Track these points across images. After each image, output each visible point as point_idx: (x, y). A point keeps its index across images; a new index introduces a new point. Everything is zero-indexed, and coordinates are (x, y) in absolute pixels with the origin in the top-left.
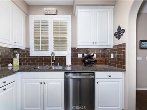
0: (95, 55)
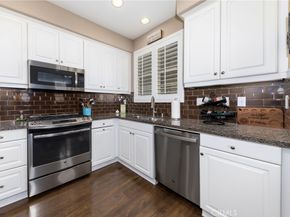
0: (227, 99)
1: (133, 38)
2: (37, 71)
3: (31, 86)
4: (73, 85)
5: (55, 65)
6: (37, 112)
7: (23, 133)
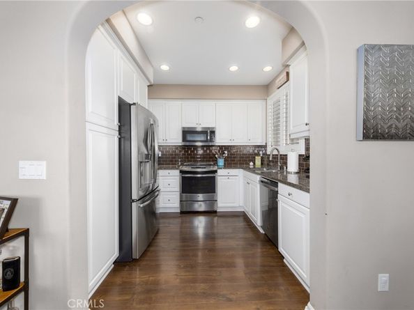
1: (266, 84)
2: (186, 133)
3: (183, 144)
4: (207, 141)
5: (195, 128)
6: (189, 161)
7: (177, 172)
